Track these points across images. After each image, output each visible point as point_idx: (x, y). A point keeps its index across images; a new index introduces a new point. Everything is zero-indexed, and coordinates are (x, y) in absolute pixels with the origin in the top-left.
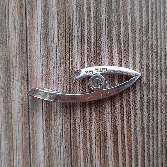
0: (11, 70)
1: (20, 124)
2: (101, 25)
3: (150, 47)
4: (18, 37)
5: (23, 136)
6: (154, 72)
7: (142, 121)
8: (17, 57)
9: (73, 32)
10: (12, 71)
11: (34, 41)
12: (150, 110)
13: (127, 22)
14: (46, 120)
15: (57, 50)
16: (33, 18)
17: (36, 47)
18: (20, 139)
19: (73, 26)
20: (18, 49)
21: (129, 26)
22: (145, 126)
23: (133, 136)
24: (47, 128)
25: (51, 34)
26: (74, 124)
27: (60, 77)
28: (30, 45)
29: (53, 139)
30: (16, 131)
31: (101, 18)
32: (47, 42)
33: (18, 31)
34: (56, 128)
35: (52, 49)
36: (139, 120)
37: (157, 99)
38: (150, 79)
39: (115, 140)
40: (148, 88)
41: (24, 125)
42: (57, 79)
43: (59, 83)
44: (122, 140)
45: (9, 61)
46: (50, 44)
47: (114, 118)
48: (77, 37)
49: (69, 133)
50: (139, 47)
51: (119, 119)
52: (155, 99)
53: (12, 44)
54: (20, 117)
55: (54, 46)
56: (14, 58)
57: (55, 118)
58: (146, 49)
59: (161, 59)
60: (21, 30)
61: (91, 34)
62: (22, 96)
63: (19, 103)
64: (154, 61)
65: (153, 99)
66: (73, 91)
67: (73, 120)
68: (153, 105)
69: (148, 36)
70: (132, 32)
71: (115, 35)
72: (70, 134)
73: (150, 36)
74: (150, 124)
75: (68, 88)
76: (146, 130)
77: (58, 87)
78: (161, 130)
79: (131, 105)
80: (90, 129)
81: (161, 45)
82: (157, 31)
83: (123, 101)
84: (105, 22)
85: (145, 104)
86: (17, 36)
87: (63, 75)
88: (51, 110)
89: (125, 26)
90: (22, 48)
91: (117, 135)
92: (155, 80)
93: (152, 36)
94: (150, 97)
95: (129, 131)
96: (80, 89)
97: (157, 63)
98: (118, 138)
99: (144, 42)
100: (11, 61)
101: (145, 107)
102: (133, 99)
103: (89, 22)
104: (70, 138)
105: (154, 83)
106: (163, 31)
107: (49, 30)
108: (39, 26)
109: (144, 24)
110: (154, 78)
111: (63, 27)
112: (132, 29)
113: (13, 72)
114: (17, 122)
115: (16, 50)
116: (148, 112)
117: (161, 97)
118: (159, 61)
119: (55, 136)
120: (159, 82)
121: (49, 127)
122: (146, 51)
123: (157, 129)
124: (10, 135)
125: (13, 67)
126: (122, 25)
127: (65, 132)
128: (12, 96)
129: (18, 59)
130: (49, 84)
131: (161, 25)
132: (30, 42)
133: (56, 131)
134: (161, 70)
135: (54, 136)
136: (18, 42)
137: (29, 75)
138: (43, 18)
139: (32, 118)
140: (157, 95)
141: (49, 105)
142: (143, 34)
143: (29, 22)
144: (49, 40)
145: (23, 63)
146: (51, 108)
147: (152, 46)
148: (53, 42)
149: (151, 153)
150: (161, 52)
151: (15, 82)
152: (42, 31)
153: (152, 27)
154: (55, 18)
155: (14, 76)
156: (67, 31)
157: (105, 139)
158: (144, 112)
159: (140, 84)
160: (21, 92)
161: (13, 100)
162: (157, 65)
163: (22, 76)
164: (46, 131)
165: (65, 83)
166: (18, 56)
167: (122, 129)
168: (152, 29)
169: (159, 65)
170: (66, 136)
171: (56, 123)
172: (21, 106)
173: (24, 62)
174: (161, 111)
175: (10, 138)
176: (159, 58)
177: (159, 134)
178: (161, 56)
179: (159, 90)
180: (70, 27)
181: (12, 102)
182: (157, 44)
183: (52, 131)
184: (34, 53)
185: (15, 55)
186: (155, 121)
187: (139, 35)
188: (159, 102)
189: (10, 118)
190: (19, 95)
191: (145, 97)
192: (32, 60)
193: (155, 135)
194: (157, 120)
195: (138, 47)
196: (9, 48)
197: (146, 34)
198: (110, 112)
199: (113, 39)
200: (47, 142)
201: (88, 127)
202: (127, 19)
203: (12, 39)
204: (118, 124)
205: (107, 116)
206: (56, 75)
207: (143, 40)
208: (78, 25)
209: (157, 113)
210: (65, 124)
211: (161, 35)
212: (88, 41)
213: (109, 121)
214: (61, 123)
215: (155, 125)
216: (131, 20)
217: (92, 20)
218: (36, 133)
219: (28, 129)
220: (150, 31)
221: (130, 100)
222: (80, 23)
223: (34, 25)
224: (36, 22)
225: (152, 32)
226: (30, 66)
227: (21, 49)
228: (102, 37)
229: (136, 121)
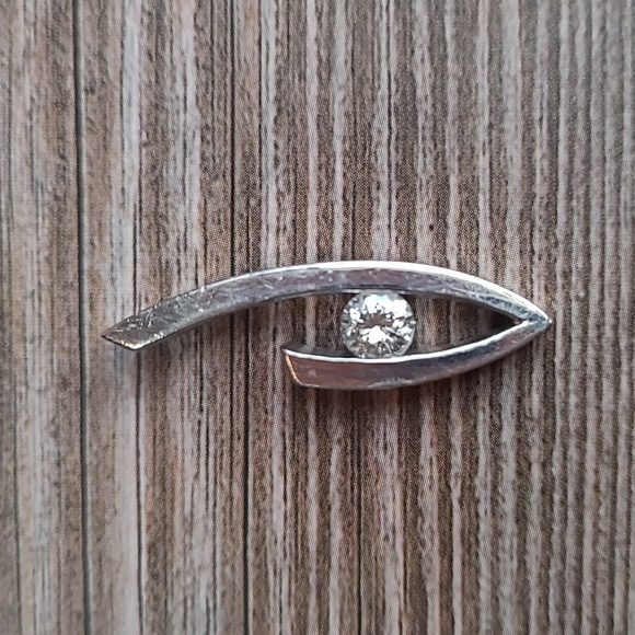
0: (17, 348)
1: (48, 559)
2: (374, 187)
3: (560, 281)
4: (47, 221)
5: (59, 606)
6: (573, 376)
7: (522, 563)
8: (40, 298)
9: (264, 210)
10: (21, 354)
11: (107, 239)
12: (552, 520)
13: (475, 180)
14: (152, 547)
15: (196, 280)
16: (105, 147)
17: (117, 264)
18: (50, 616)
19: (264, 186)
20: (45, 268)
21: (481, 196)
22: (533, 580)
23: (485, 616)
24: (154, 576)
25: (174, 217)
26: (261, 566)
27: (206, 384)
28: (92, 253)
29: (177, 620)
30: (34, 585)
31: (373, 159)
32: (159, 246)
33: (47, 198)
34: (189, 580)
35: (179, 271)
36: (508, 558)
37: (581, 480)
38: (558, 401)
39: (414, 628)
40: (548, 438)
41: (66, 563)
42: (198, 392)
43: (205, 405)
44: (442, 629)
45: (10, 314)
46: (170, 252)
47: (415, 548)
48: (278, 231)
49: (240, 599)
50: (519, 279)
51: (432, 550)
52: (572, 479)
53: (20, 248)
54: (48, 534)
55: (188, 261)
56: (29, 302)
57: (187, 542)
58: (542, 287)
59: (599, 326)
60: (60, 194)
61: (333, 221)
62: (59, 454)
63: (46, 480)
64: (573, 336)
65: (565, 480)
66: (260, 438)
67: (257, 550)
68: (563, 503)
69: (554, 234)
70: (491, 218)
71: (426, 229)
72: (242, 602)
73: (560, 237)
74: (552, 572)
75: (239, 426)
76: (534, 596)
77: (199, 422)
78: (593, 597)
79: (482, 500)
80: (322, 587)
81: (602, 274)
82: (587, 218)
83: (452, 484)
84: (389, 176)
85: (535, 496)
86: (40, 219)
87: (221, 378)
88: (172, 510)
89: (465, 195)
90: (61, 266)
91: (425, 613)
92: (577, 406)
93: (567, 235)
94: (556, 470)
95: (471, 595)
96: (283, 434)
97: (584, 341)
98: (429, 622)
99: (536, 259)
100: (16, 315)
101: (534, 507)
102: (489, 478)
103: (327, 176)
104: (242, 619)
105: (570, 419)
106: (610, 221)
107: (170, 200)
108: (130, 181)
109: (540, 189)
110: (573, 400)
111: (225, 191)
112: (491, 207)
113: (26, 359)
114: (40, 553)
115: (39, 271)
116: (547, 528)
117: (597, 472)
118: (592, 333)
119: (185, 608)
120: (591, 413)
121: (162, 574)
122: (543, 293)
123: (578, 592)
124: (10, 600)
125: (25, 340)
126: (454, 190)
127: (223, 594)
128: (18, 450)
129: (43, 307)
130: (165, 409)
131: (603, 196)
132: (92, 244)
133: (189, 592)
134: (599, 368)
135: (181, 609)
136: (45, 241)
137: (88, 372)
138: (144, 151)
139: (99, 539)
140: (582, 465)
141: (164, 490)
142: (532, 226)
143: (91, 164)
144: (167, 239)
145: (63, 323)
146: (172, 500)
147: (567, 275)
148: (182, 248)
150: (602, 300)
151: (33, 395)
152: (141, 201)
153: (571, 199)
154: (191, 153)
155: (29, 373)
156: (239, 205)
157: (377, 626)
158: (530, 528)
159: (519, 421)
160: (55, 435)
161: (23, 467)
162: (584, 350)
163: (60, 376)
164: (152, 590)
165: (227, 410)
166: (45, 295)
167: (446, 588)
168: (570, 210)
169: (591, 351)
170: (229, 610)
171: (192, 562)
172: (55, 491)
173: (68, 320)
174: (595, 525)
175: (11, 611)
176: (591, 322)
177: (586, 611)
178: (603, 314)
179: (590, 447)
180: (250, 190)
181: (19, 472)
182: (588, 269)
183: (176, 589)
184: (108, 285)
185: (33, 293)
186: (571, 560)
187: (520, 230)
188: (589, 492)
189: (10, 534)
190: (46, 449)
191: (536, 471)
192: (100, 314)
193: (570, 616)
194: (580, 559)
195: (514, 278)
196: (10, 262)
197: (544, 229)
198: (399, 525)
199: (415, 246)
200: (153, 629)
201: (313, 577)
202: (474, 169)
203: (22, 229)
204: (429, 571)
205: (387, 538)
206: (193, 377)
207: (533, 251)
208: (281, 182)
209: (580, 534)
210: (224, 564)
211: (603, 236)
212: (319, 249)
213: (395, 559)
214: (208, 560)
215: (570, 576)
216: (488, 171)
217: (339, 167)
218: (111, 594)
219: (81, 578)
220: (562, 218)
221: (477, 482)
222: (292, 178)
223: (109, 177)
224: (119, 167)
225: (569, 221)
226: (91, 338)
227: (58, 268)
228: (376, 236)
229: (498, 559)
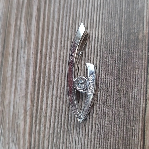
74: (65, 6)
149: (64, 28)
229: (55, 4)
